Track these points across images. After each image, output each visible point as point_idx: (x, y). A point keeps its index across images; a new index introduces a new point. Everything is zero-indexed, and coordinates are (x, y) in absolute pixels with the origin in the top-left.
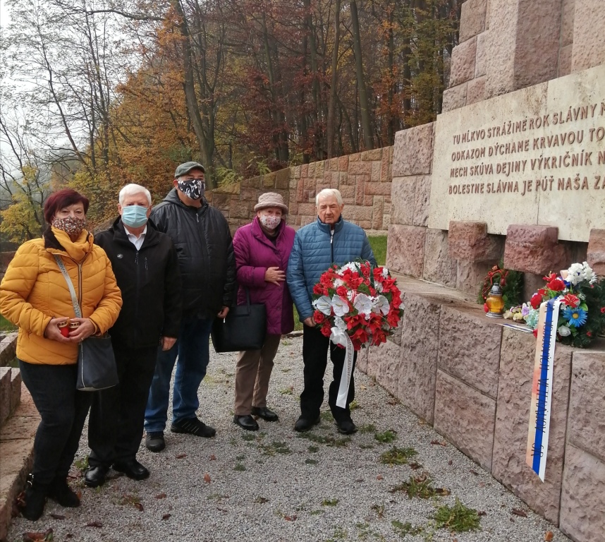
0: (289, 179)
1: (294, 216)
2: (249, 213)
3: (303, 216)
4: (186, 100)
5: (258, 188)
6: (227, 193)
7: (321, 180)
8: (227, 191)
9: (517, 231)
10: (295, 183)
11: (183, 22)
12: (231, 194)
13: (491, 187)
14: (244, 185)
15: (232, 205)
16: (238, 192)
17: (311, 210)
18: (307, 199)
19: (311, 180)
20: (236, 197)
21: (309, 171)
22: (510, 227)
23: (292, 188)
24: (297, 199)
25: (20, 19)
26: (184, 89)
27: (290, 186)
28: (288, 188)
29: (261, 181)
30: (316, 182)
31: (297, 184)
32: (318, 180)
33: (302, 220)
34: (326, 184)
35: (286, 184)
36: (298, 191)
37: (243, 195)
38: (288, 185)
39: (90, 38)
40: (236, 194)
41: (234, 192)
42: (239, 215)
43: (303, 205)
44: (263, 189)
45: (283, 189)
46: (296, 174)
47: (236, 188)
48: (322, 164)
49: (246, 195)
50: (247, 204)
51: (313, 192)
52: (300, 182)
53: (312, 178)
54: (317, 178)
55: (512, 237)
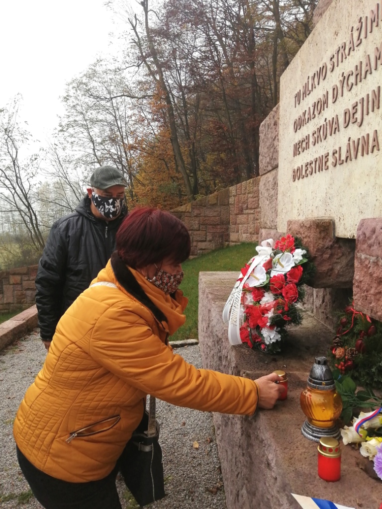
0: (229, 197)
1: (234, 226)
2: (199, 226)
3: (240, 225)
4: (174, 150)
5: (205, 206)
6: (182, 212)
7: (251, 195)
8: (181, 210)
9: (374, 231)
10: (233, 200)
11: (167, 95)
12: (185, 212)
13: (337, 155)
14: (194, 204)
15: (186, 221)
16: (190, 211)
17: (245, 220)
18: (242, 211)
19: (244, 196)
20: (188, 214)
21: (243, 189)
22: (363, 223)
23: (231, 204)
24: (235, 212)
25: (73, 111)
26: (172, 143)
27: (230, 202)
28: (228, 204)
29: (207, 200)
30: (248, 197)
31: (234, 200)
32: (249, 195)
33: (240, 228)
34: (255, 197)
35: (227, 201)
36: (236, 206)
37: (194, 212)
38: (228, 202)
39: (115, 117)
40: (188, 212)
41: (187, 211)
42: (192, 228)
43: (240, 216)
44: (209, 207)
45: (225, 205)
46: (234, 192)
47: (188, 207)
48: (251, 182)
49: (196, 212)
50: (198, 219)
51: (246, 205)
52: (236, 198)
53: (245, 194)
54: (248, 193)
55: (365, 246)
